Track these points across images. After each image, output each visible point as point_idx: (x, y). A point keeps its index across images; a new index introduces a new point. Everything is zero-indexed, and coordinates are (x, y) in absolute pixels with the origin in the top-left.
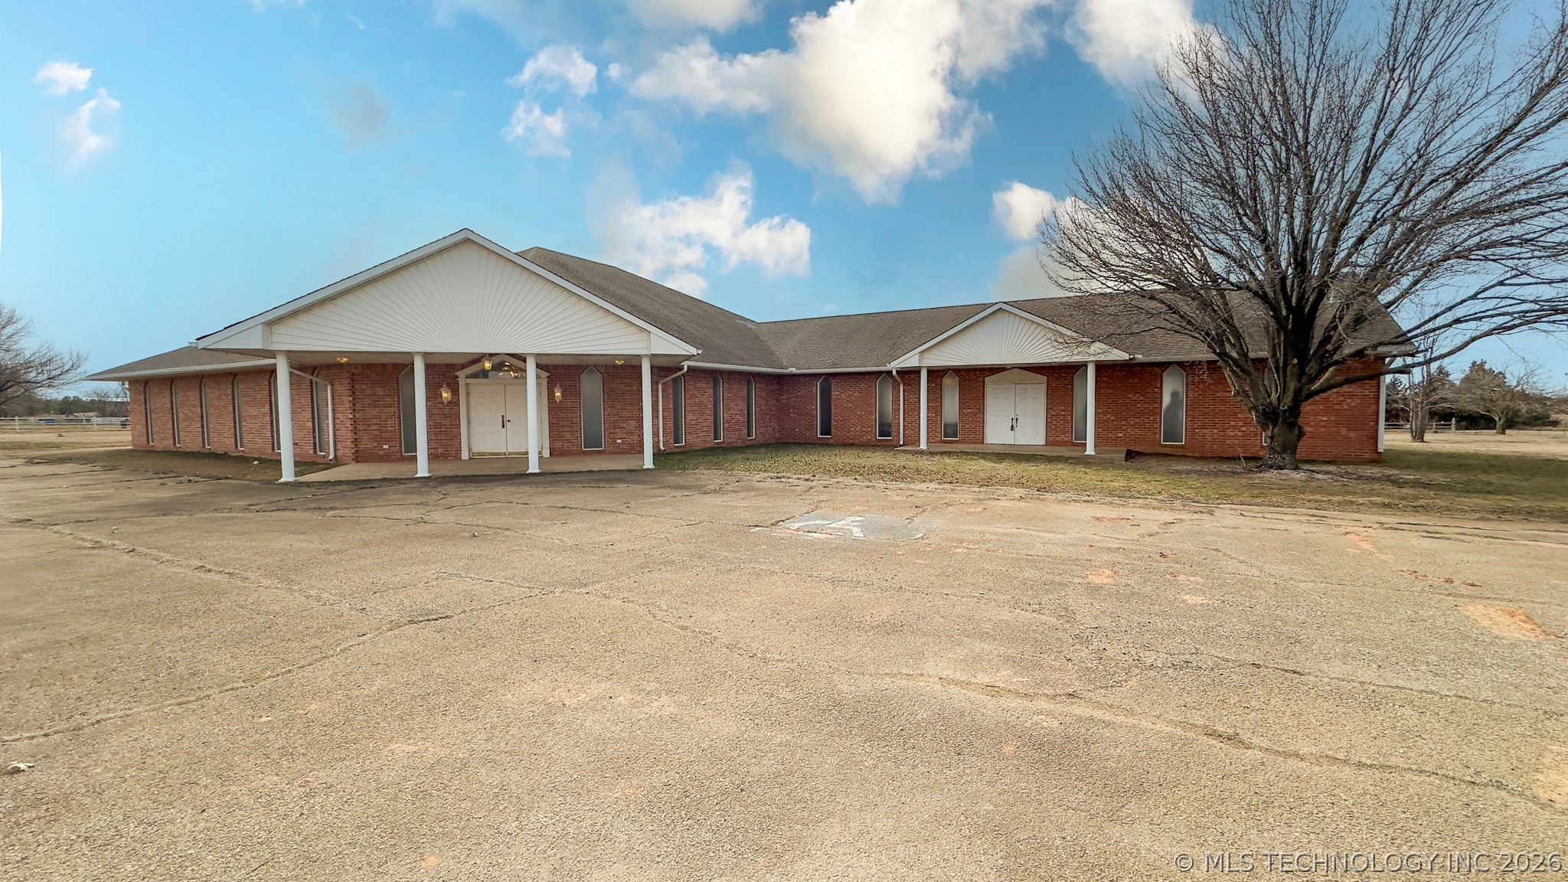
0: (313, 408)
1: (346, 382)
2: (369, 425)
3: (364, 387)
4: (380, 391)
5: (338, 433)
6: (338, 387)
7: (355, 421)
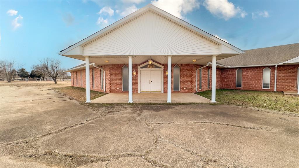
0: (101, 77)
1: (108, 70)
2: (114, 82)
3: (113, 71)
4: (117, 73)
5: (106, 84)
6: (106, 71)
7: (110, 81)
